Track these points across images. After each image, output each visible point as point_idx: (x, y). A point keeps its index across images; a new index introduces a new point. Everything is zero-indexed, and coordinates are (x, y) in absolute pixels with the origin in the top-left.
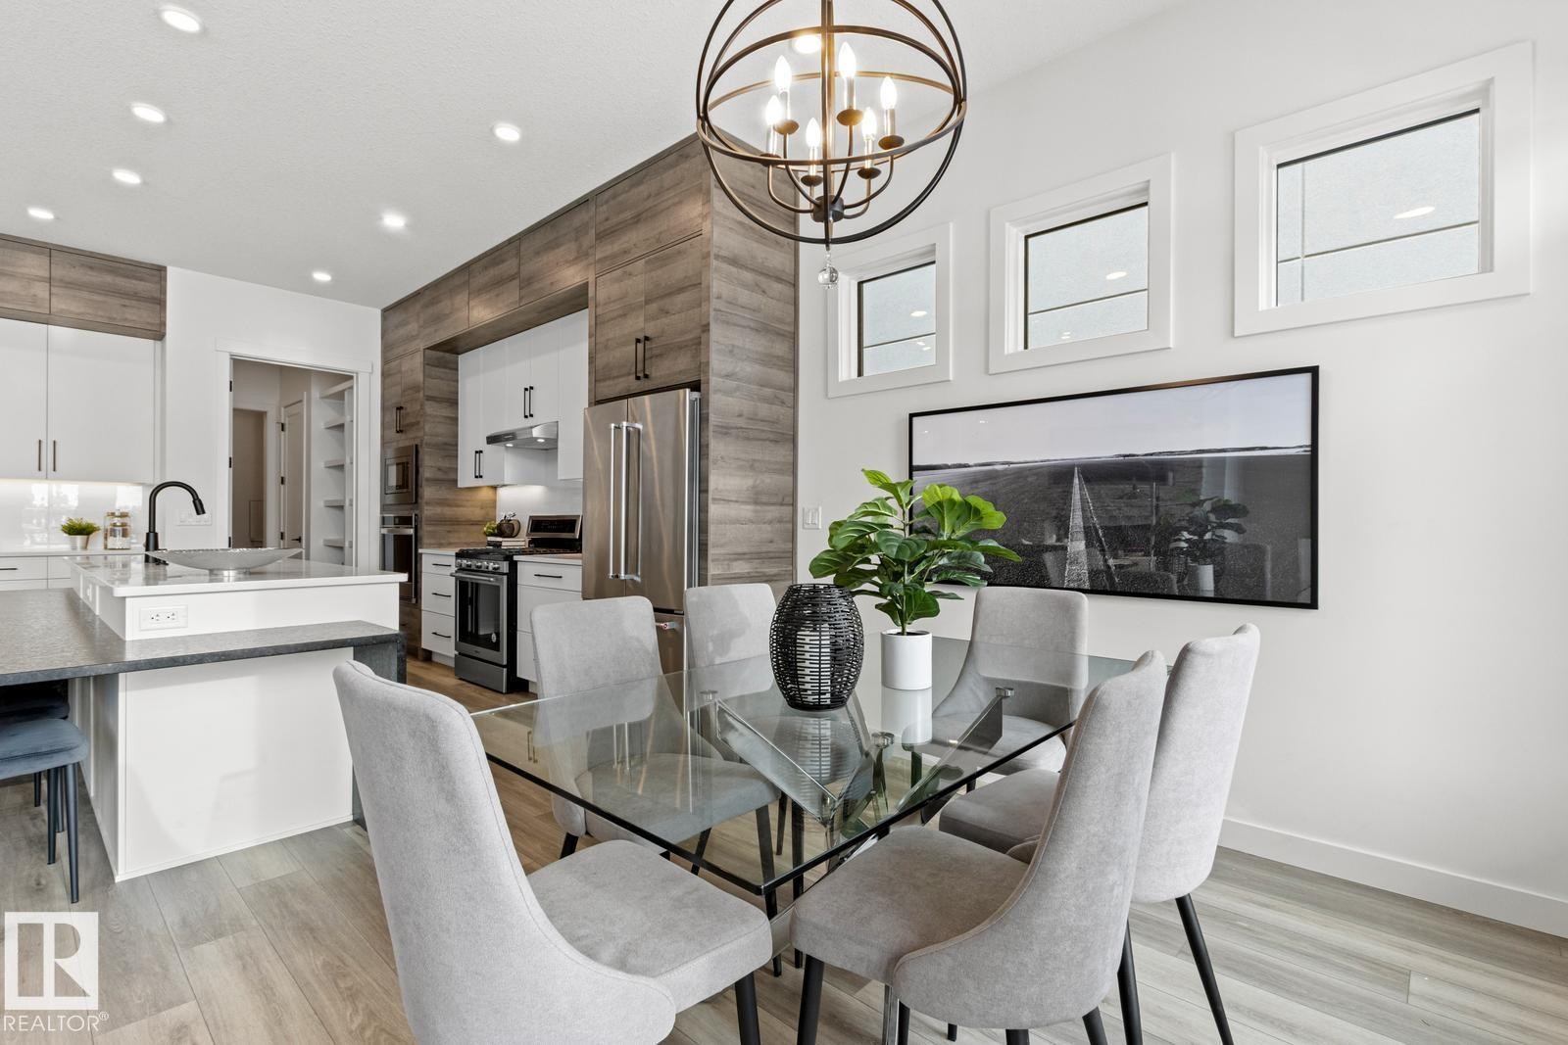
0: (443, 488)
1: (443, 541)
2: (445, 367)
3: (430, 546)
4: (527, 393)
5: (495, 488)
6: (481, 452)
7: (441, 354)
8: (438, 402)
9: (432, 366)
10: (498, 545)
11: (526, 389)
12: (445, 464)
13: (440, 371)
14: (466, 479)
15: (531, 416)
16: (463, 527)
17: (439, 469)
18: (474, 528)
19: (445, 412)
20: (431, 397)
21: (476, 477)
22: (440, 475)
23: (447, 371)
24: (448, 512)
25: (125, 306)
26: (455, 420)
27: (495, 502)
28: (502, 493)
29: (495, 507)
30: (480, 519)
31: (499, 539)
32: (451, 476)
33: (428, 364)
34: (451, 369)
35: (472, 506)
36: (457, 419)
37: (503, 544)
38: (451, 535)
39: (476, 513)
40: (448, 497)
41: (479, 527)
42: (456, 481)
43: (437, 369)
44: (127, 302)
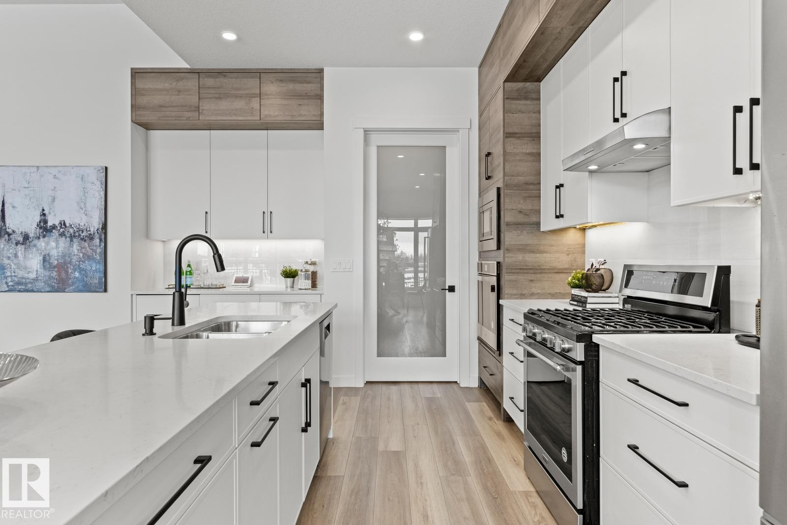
0: (525, 232)
1: (525, 292)
2: (526, 99)
3: (512, 297)
4: (618, 84)
5: (584, 230)
6: (562, 185)
7: (520, 85)
8: (519, 138)
9: (513, 99)
10: (582, 302)
11: (616, 80)
12: (526, 206)
13: (521, 104)
14: (548, 222)
15: (624, 115)
16: (546, 275)
17: (520, 212)
18: (558, 277)
19: (528, 148)
20: (510, 133)
21: (557, 217)
22: (521, 218)
23: (528, 102)
24: (530, 258)
25: (300, 105)
26: (537, 156)
27: (584, 246)
28: (590, 233)
29: (584, 252)
30: (566, 266)
31: (584, 294)
32: (534, 219)
33: (507, 98)
34: (533, 99)
35: (557, 252)
36: (539, 154)
37: (589, 300)
38: (533, 285)
39: (561, 260)
40: (530, 242)
41: (563, 276)
42: (538, 224)
43: (518, 102)
44: (301, 102)
